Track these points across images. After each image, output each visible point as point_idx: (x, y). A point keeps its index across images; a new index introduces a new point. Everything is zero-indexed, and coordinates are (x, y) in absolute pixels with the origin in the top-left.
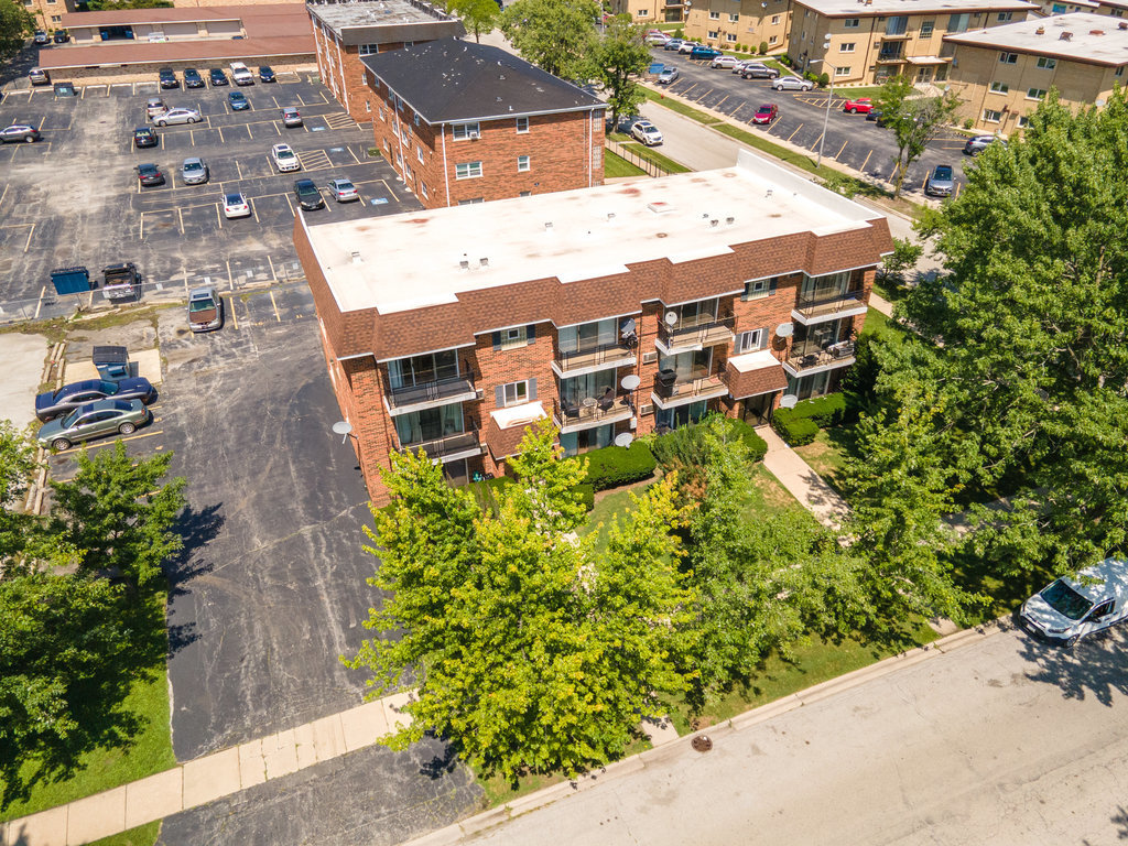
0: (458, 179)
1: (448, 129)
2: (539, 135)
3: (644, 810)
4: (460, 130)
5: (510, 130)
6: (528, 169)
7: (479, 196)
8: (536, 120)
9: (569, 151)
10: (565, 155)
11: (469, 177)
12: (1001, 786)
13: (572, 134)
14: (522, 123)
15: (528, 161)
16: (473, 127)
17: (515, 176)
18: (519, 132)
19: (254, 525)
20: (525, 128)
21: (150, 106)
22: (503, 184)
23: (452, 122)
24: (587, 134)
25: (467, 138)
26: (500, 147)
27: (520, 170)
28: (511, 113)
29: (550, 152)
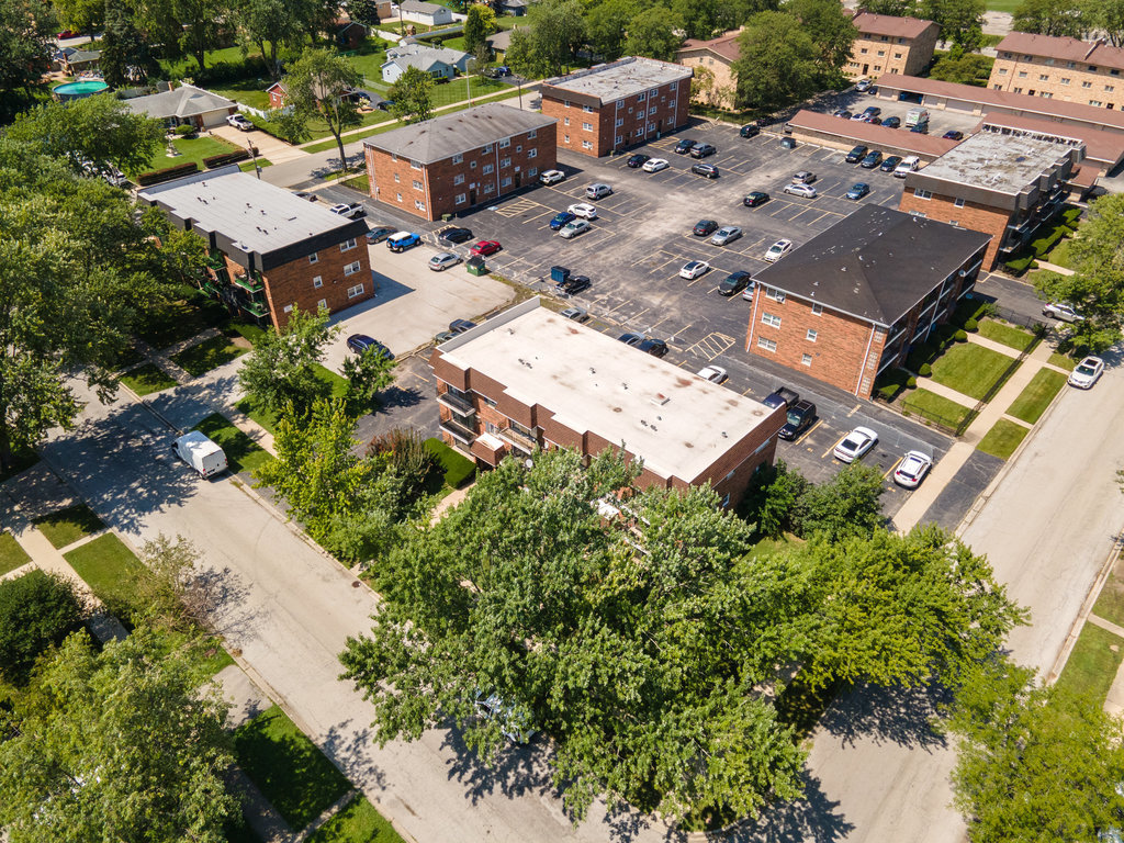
0: (762, 322)
1: (763, 288)
2: (828, 321)
3: (318, 574)
4: (772, 292)
5: (807, 308)
6: (814, 340)
7: (774, 340)
8: (826, 310)
9: (849, 344)
10: (845, 345)
11: (770, 324)
13: (855, 334)
14: (818, 308)
15: (816, 335)
16: (780, 293)
17: (803, 340)
18: (813, 313)
19: (418, 413)
20: (819, 312)
22: (793, 341)
23: (765, 284)
24: (867, 339)
25: (775, 299)
26: (795, 315)
27: (808, 338)
28: (812, 298)
29: (834, 338)
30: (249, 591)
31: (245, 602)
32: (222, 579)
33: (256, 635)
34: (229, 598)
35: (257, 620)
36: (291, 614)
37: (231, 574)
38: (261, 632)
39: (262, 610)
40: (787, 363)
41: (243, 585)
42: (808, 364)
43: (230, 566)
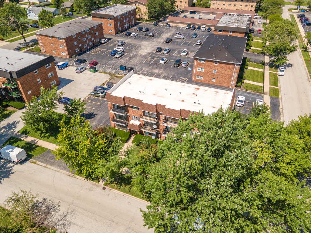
0: (198, 70)
1: (197, 59)
2: (220, 66)
3: (87, 189)
4: (200, 60)
5: (213, 63)
6: (216, 73)
7: (202, 76)
8: (220, 63)
9: (227, 72)
10: (226, 73)
11: (200, 71)
12: (130, 228)
13: (229, 68)
14: (216, 62)
15: (216, 71)
16: (203, 60)
17: (212, 74)
18: (215, 64)
19: (97, 120)
20: (217, 64)
21: (177, 33)
22: (208, 75)
23: (198, 58)
24: (233, 69)
25: (202, 62)
26: (209, 66)
27: (213, 73)
28: (214, 59)
29: (222, 71)
30: (59, 204)
31: (60, 210)
32: (44, 203)
33: (71, 223)
34: (51, 211)
35: (69, 216)
36: (83, 209)
37: (48, 200)
38: (72, 221)
39: (69, 211)
40: (207, 82)
41: (56, 203)
42: (214, 81)
43: (46, 197)
